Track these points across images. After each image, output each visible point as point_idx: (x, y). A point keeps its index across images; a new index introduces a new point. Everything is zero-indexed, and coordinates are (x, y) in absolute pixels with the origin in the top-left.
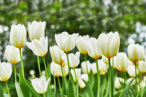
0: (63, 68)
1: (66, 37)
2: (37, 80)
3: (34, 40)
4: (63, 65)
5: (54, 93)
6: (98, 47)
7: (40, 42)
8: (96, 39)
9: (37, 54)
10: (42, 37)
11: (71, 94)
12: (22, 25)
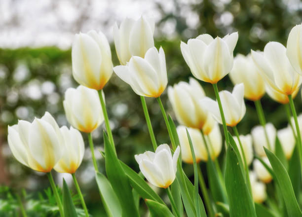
0: (206, 137)
1: (208, 45)
2: (147, 155)
3: (131, 59)
4: (205, 128)
5: (193, 184)
6: (289, 59)
7: (146, 61)
8: (283, 46)
9: (142, 91)
10: (150, 49)
11: (235, 182)
12: (98, 32)
